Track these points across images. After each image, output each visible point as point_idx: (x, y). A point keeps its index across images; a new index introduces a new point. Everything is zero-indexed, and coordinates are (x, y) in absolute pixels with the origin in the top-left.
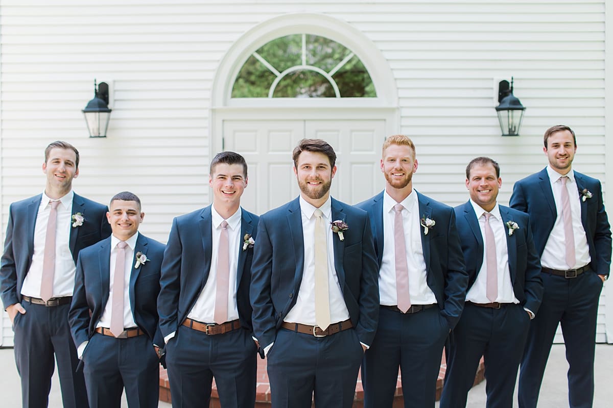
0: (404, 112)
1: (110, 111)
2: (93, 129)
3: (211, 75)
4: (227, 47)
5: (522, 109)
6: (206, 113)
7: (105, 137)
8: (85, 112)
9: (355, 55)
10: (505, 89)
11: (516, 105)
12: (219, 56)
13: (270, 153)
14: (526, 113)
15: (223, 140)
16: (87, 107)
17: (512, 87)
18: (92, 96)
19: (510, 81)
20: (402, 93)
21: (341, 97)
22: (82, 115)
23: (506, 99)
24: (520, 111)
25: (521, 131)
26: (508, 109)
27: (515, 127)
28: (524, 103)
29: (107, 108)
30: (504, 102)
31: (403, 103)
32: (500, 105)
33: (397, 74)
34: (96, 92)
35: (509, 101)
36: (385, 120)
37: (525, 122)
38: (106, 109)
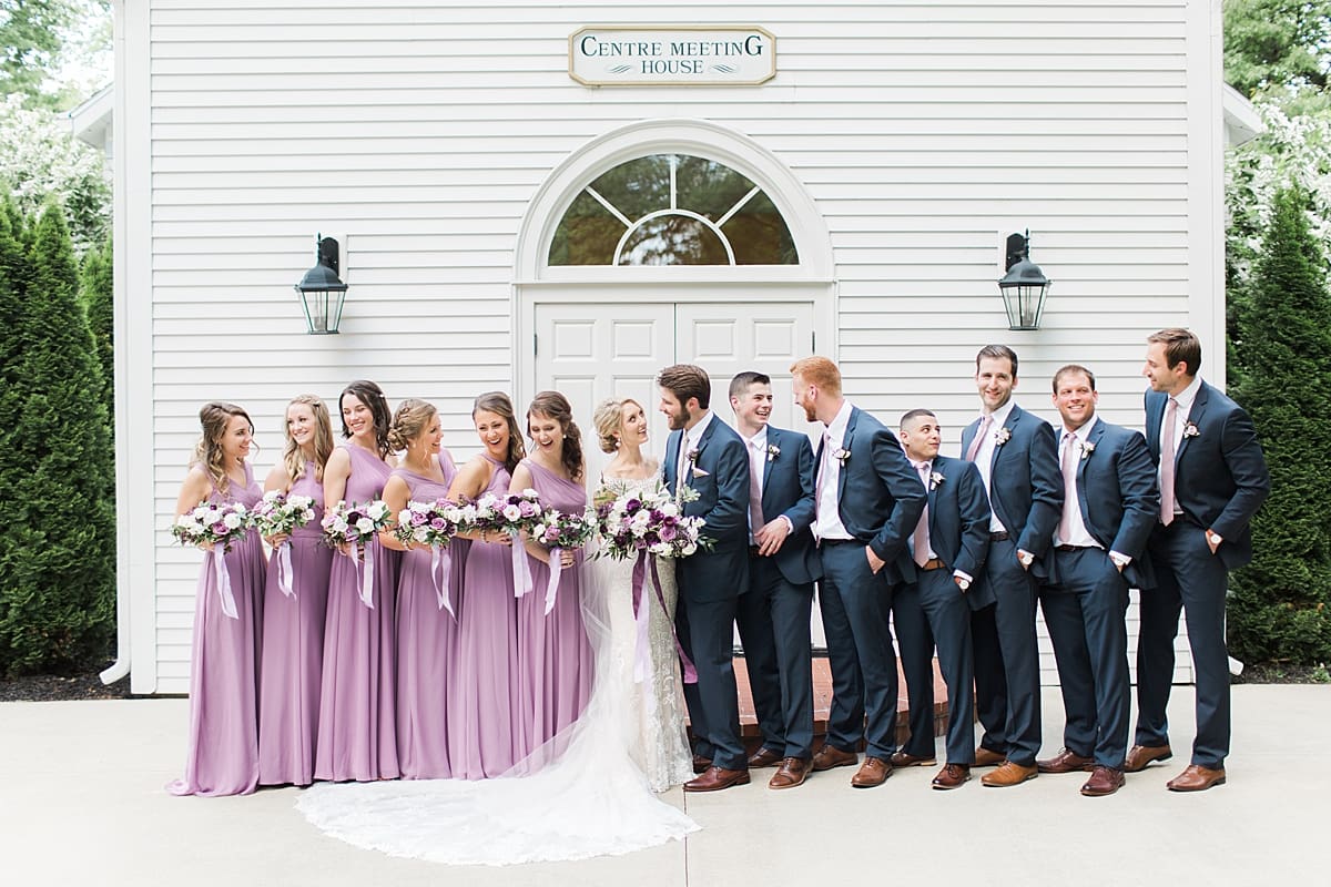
0: (846, 289)
1: (344, 288)
2: (316, 319)
3: (516, 226)
4: (543, 177)
5: (1042, 285)
6: (508, 292)
7: (336, 332)
8: (303, 290)
9: (761, 190)
10: (1017, 247)
11: (1034, 279)
12: (530, 193)
13: (615, 360)
14: (1051, 290)
15: (536, 336)
16: (306, 282)
17: (1028, 247)
18: (313, 261)
19: (1025, 236)
20: (841, 257)
21: (737, 264)
22: (297, 296)
23: (1017, 267)
24: (1040, 288)
25: (1043, 321)
26: (1020, 284)
27: (1032, 315)
28: (1047, 273)
29: (340, 282)
30: (1013, 272)
31: (843, 273)
32: (1005, 278)
33: (834, 224)
34: (320, 258)
35: (1020, 272)
36: (813, 302)
37: (1048, 305)
38: (339, 285)
